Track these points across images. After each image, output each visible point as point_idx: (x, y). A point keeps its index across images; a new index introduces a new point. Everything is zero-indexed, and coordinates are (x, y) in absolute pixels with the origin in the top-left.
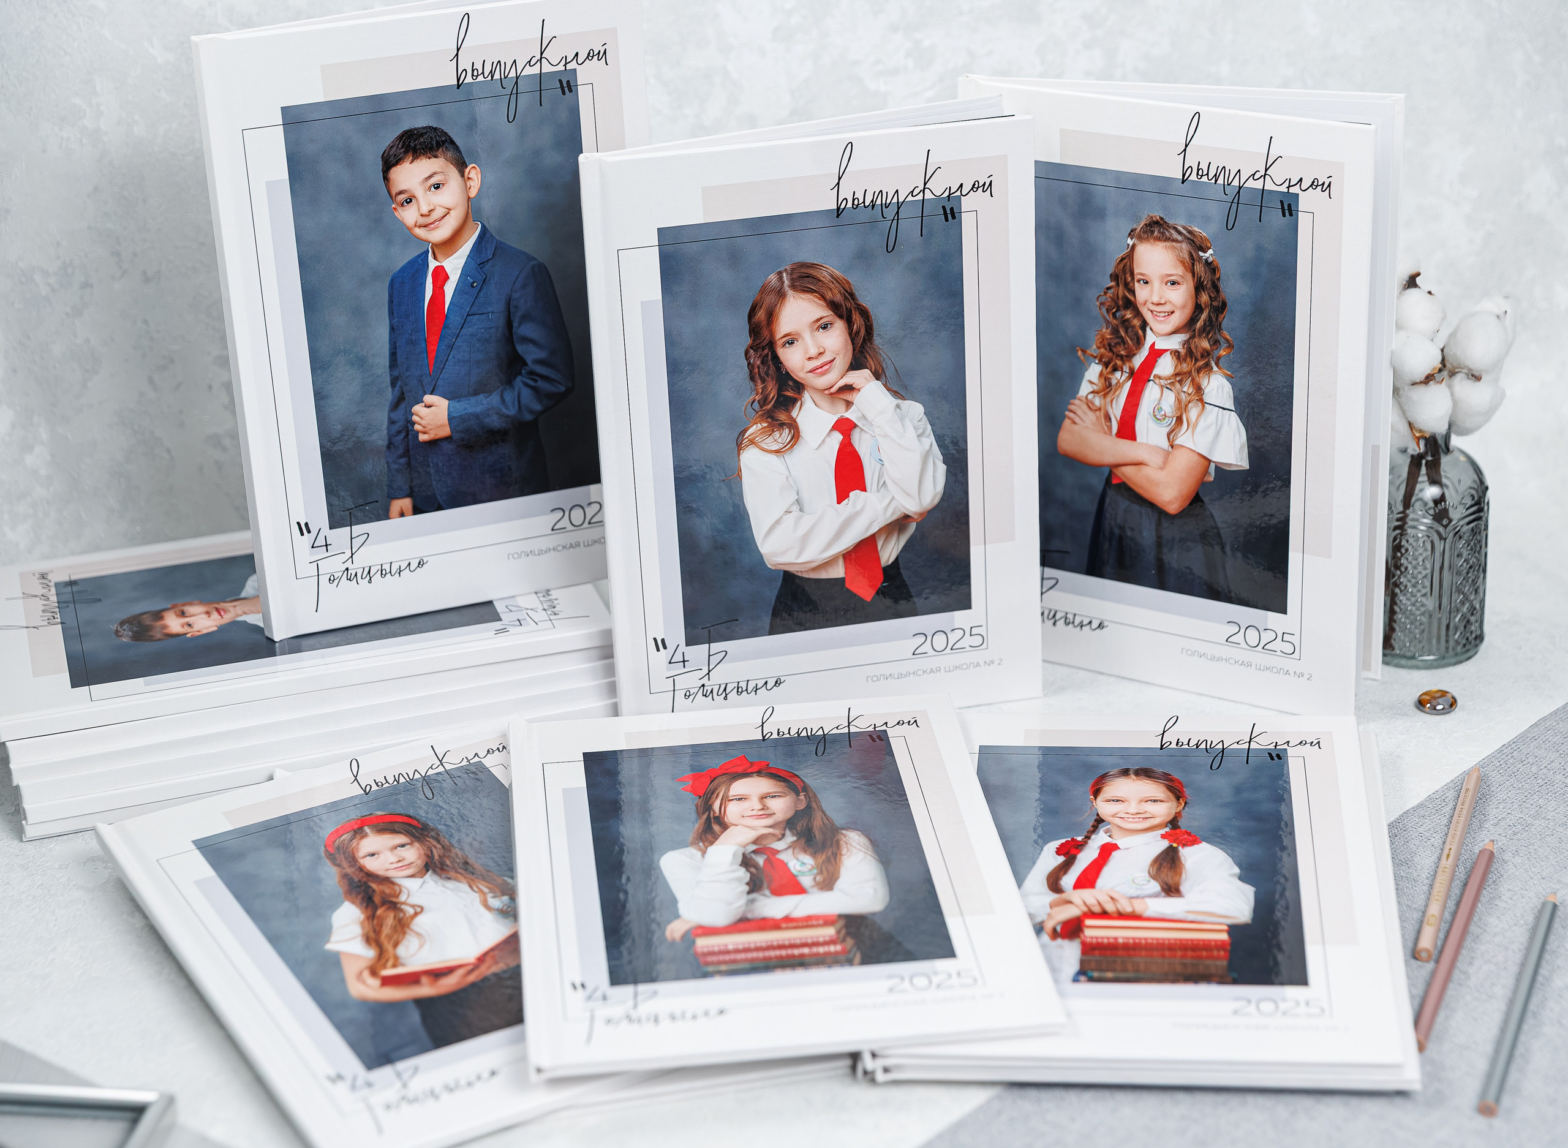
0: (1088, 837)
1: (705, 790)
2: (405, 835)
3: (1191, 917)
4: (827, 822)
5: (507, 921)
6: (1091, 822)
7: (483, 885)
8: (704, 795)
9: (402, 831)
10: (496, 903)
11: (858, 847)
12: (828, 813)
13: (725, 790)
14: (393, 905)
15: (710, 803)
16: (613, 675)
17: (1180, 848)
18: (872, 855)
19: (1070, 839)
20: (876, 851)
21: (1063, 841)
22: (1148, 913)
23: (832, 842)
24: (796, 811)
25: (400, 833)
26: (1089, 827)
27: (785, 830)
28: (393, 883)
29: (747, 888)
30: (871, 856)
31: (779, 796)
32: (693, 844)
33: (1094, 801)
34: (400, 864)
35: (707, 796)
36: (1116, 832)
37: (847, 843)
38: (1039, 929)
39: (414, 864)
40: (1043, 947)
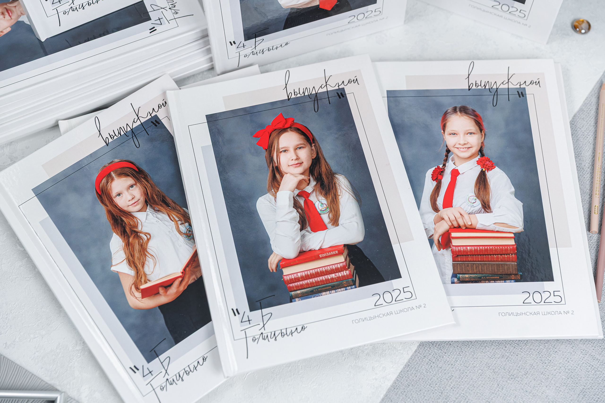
0: (444, 165)
1: (268, 144)
2: (131, 177)
3: (498, 228)
4: (328, 168)
5: (190, 242)
6: (445, 153)
7: (174, 214)
8: (268, 148)
9: (129, 174)
10: (183, 228)
11: (345, 189)
12: (327, 160)
13: (277, 144)
14: (136, 234)
15: (271, 155)
16: (209, 44)
17: (486, 171)
18: (352, 194)
19: (437, 167)
20: (354, 192)
21: (434, 169)
22: (479, 226)
23: (333, 185)
24: (313, 159)
25: (128, 176)
26: (444, 158)
27: (309, 177)
28: (133, 217)
29: (298, 226)
30: (352, 196)
31: (303, 147)
32: (269, 191)
33: (444, 135)
34: (133, 201)
35: (269, 149)
36: (457, 160)
37: (339, 186)
38: (431, 241)
39: (140, 201)
40: (435, 255)
